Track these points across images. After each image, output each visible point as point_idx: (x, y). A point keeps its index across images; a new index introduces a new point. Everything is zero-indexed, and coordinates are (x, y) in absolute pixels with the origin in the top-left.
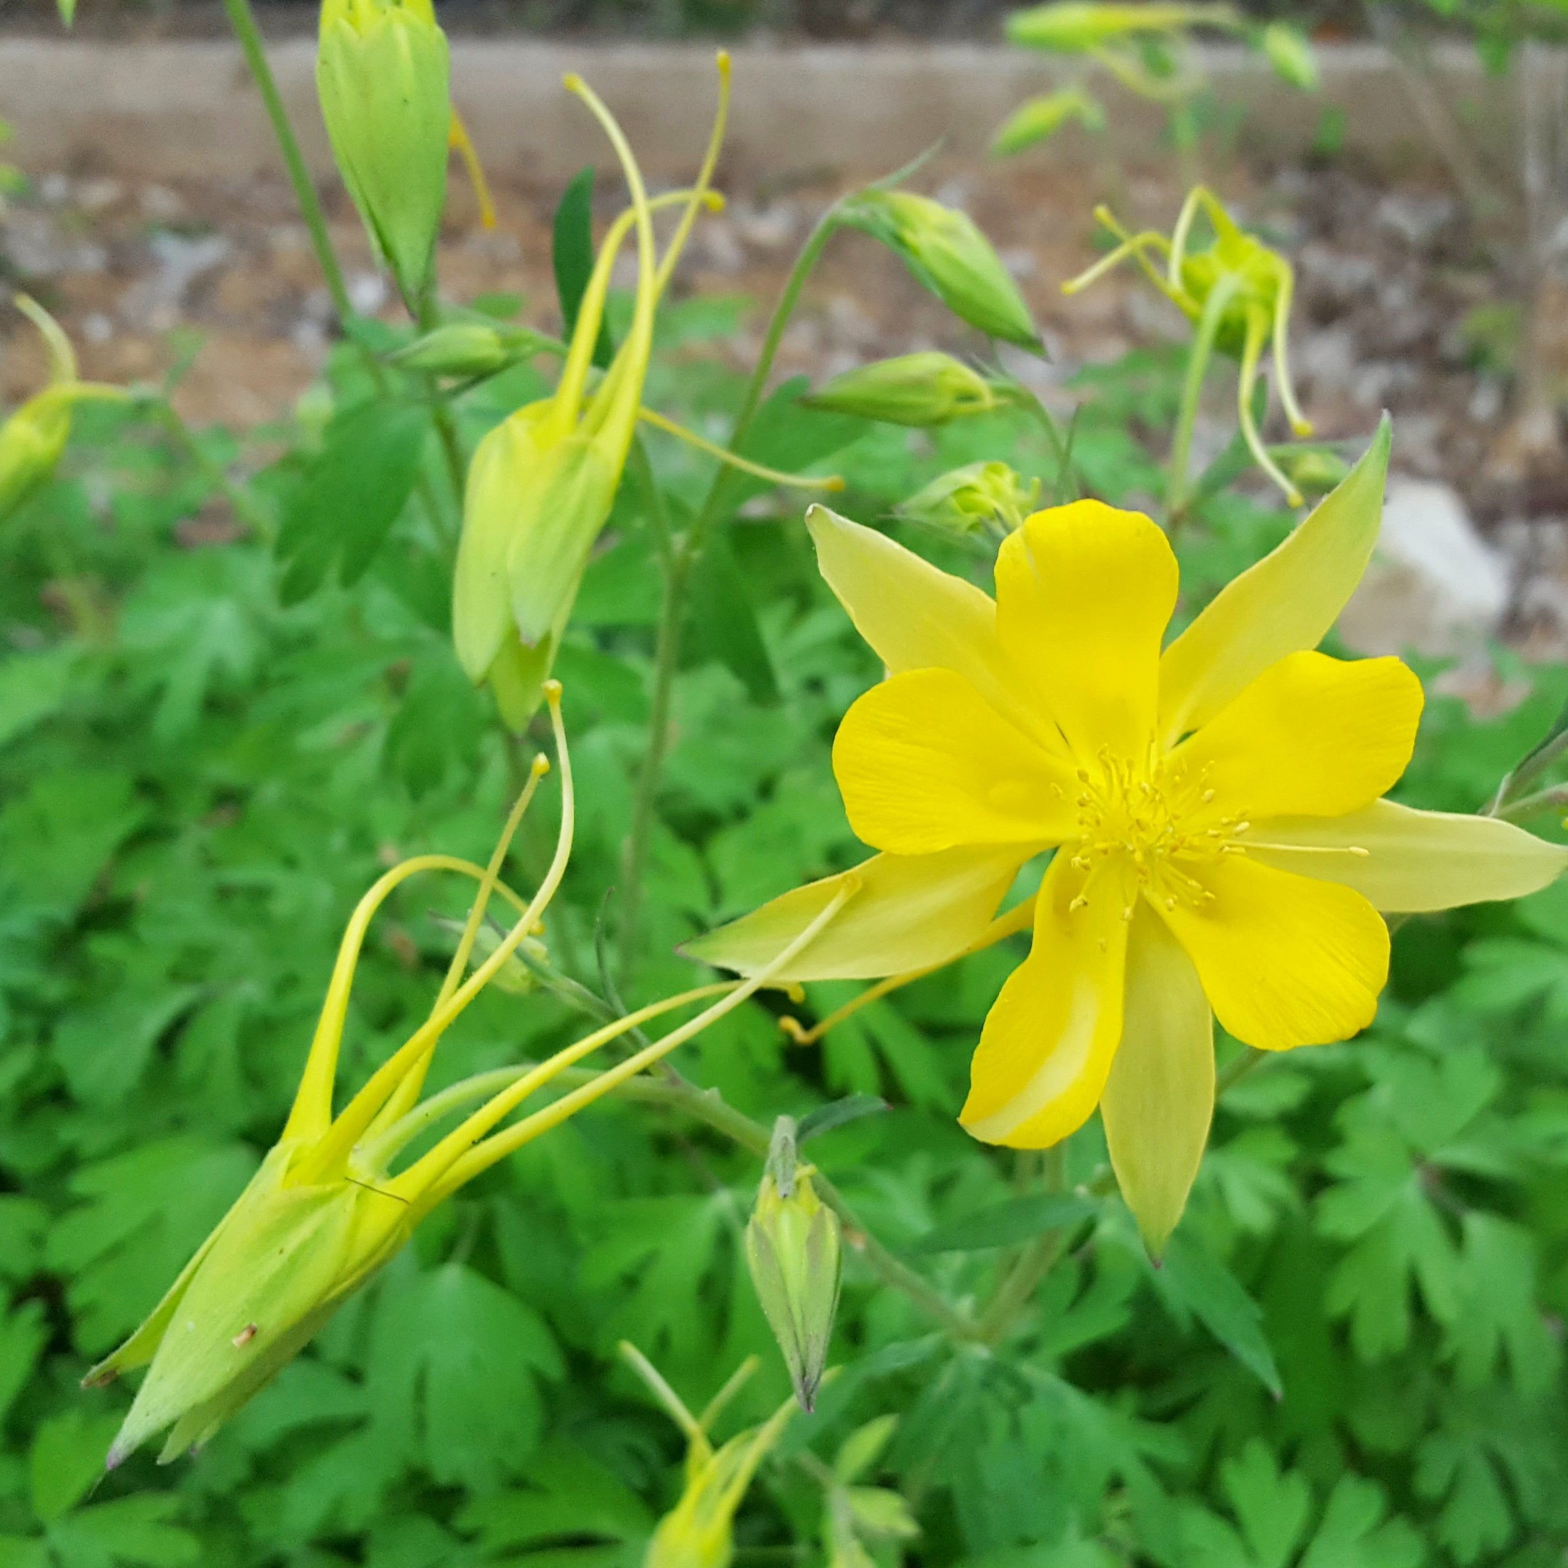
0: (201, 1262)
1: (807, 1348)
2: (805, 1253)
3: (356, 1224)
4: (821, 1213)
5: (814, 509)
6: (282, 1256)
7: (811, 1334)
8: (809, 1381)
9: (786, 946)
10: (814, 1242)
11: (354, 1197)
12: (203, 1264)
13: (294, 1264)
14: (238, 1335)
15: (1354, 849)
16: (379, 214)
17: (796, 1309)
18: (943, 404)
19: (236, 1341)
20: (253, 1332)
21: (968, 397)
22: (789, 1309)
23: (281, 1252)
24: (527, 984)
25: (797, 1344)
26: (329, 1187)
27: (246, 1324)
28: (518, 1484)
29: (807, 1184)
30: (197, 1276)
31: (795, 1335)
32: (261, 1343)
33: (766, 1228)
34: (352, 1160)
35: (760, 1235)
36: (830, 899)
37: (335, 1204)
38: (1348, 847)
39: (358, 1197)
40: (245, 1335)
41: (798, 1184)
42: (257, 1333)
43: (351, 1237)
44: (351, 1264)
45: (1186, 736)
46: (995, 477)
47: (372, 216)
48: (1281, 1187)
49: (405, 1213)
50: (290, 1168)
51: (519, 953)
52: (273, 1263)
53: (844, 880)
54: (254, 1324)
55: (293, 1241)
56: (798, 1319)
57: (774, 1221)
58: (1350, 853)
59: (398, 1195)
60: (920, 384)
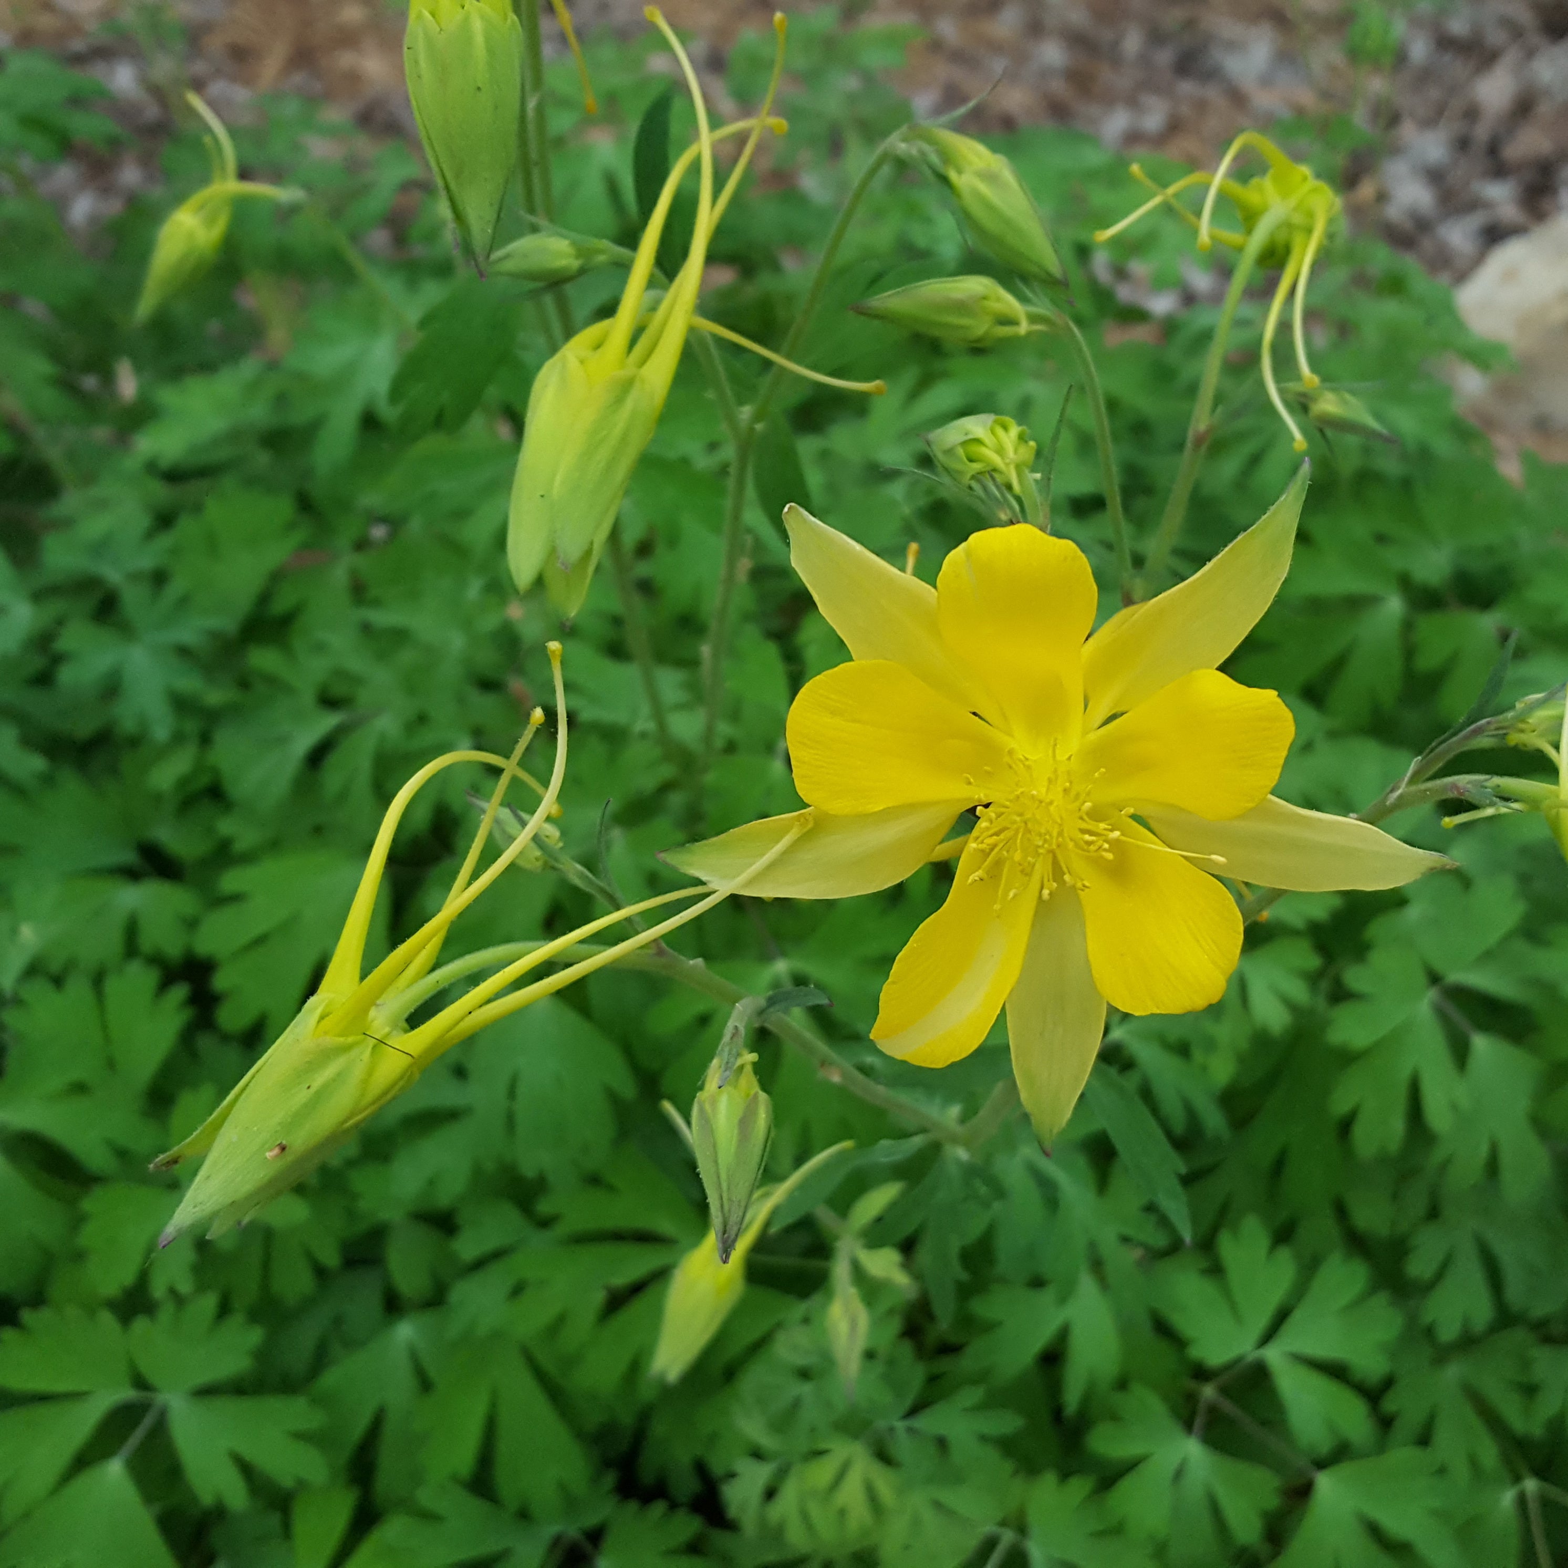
0: (247, 1085)
1: (729, 1211)
2: (736, 1132)
3: (370, 1072)
4: (756, 1096)
5: (789, 508)
6: (309, 1090)
7: (734, 1199)
8: (728, 1237)
9: (751, 865)
10: (745, 1123)
11: (370, 1049)
12: (249, 1087)
13: (319, 1097)
14: (271, 1150)
15: (1214, 857)
16: (453, 186)
17: (723, 1176)
18: (980, 327)
19: (269, 1155)
20: (283, 1148)
21: (1009, 321)
22: (719, 1177)
23: (309, 1087)
24: (539, 864)
25: (722, 1206)
26: (350, 1039)
27: (278, 1142)
28: (594, 1180)
29: (749, 1069)
30: (244, 1096)
31: (721, 1198)
32: (289, 1157)
33: (707, 1107)
34: (373, 1013)
35: (702, 1110)
36: (787, 832)
37: (354, 1053)
38: (1210, 854)
39: (375, 1047)
40: (277, 1151)
41: (742, 1067)
42: (287, 1149)
43: (366, 1081)
44: (364, 1102)
45: (1113, 717)
46: (1000, 431)
47: (447, 188)
48: (1299, 991)
49: (411, 1066)
50: (322, 1018)
51: (536, 839)
52: (302, 1096)
53: (798, 818)
54: (284, 1142)
55: (320, 1079)
56: (724, 1185)
57: (714, 1102)
58: (1210, 860)
59: (406, 1051)
60: (962, 307)
